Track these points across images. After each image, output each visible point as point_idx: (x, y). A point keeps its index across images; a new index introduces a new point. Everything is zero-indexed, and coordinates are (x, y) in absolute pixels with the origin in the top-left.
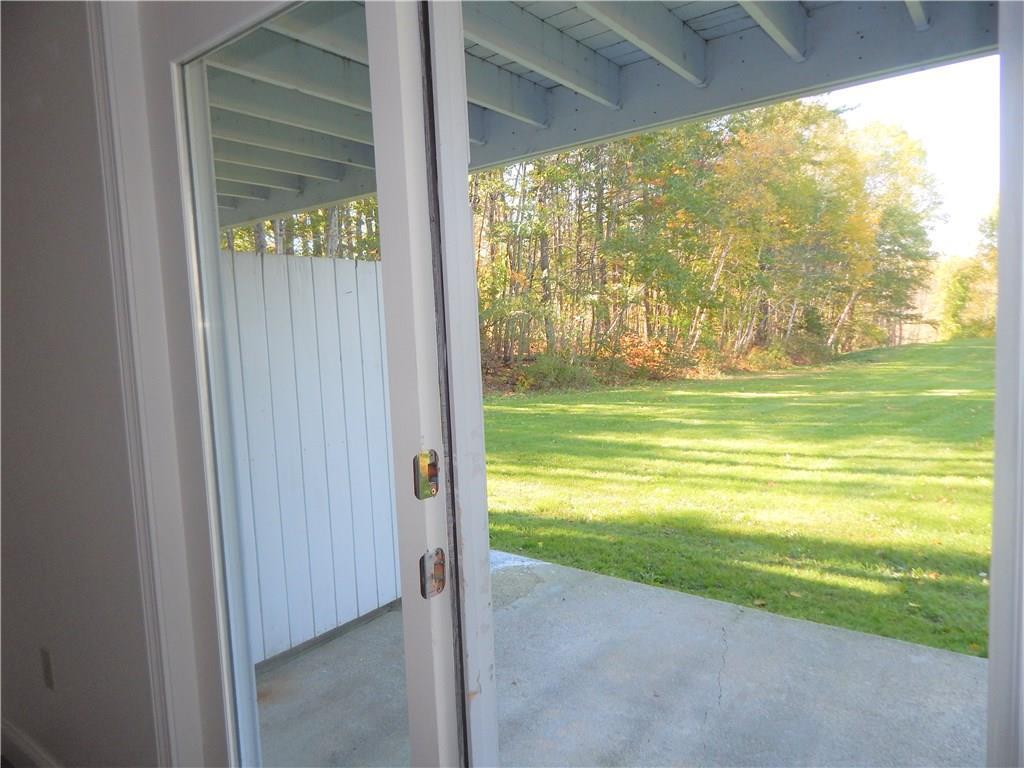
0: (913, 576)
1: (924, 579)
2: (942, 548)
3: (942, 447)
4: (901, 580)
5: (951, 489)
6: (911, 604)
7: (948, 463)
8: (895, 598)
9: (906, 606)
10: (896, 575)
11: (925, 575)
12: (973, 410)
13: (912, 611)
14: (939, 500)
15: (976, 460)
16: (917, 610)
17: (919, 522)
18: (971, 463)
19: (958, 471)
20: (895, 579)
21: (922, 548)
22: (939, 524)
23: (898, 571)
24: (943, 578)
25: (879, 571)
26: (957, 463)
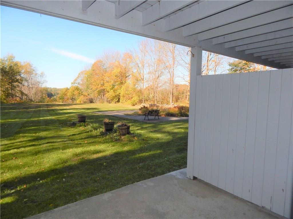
0: (18, 189)
1: (23, 189)
2: (23, 175)
3: (3, 140)
4: (15, 192)
5: (14, 154)
6: (25, 200)
7: (9, 145)
8: (17, 201)
9: (23, 202)
10: (13, 191)
11: (22, 187)
12: (6, 127)
13: (26, 202)
14: (12, 159)
15: (16, 142)
16: (27, 201)
17: (10, 169)
18: (16, 144)
19: (13, 147)
20: (13, 193)
21: (16, 178)
22: (18, 167)
23: (12, 189)
24: (28, 186)
25: (6, 192)
26: (11, 145)
